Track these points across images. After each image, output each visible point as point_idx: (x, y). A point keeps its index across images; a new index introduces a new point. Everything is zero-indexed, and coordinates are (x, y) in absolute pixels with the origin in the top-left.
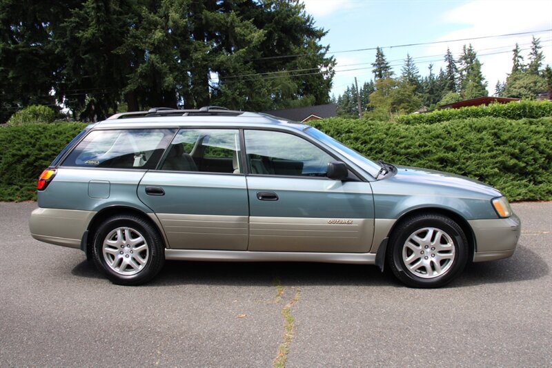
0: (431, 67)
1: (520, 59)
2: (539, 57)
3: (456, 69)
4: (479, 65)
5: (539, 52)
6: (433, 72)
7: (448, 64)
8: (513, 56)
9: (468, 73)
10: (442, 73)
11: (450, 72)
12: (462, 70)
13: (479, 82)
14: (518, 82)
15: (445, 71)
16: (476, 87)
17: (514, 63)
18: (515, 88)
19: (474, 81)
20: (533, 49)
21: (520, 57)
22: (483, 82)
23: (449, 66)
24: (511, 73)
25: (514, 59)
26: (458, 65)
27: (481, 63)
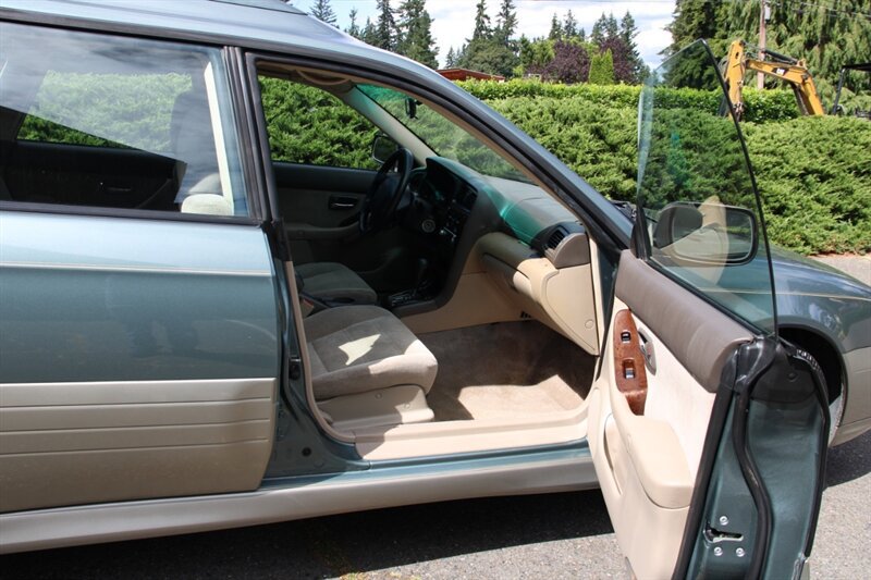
0: (353, 15)
1: (486, 21)
2: (510, 21)
3: (393, 22)
4: (427, 20)
5: (511, 14)
6: (356, 23)
7: (381, 13)
8: (476, 14)
9: (411, 30)
10: (370, 27)
11: (383, 26)
12: (402, 26)
13: (426, 47)
14: (480, 53)
15: (375, 24)
16: (421, 53)
17: (478, 24)
18: (476, 62)
19: (420, 44)
20: (504, 8)
21: (486, 16)
22: (432, 48)
23: (383, 17)
24: (471, 38)
25: (478, 19)
26: (396, 17)
27: (431, 18)
